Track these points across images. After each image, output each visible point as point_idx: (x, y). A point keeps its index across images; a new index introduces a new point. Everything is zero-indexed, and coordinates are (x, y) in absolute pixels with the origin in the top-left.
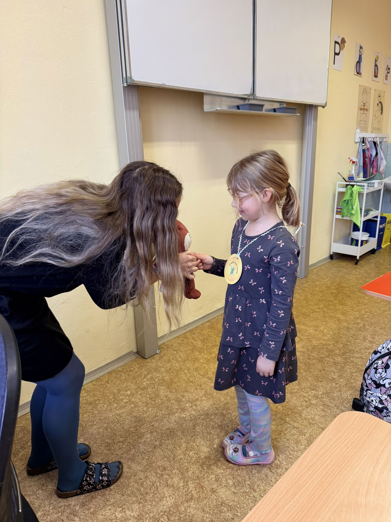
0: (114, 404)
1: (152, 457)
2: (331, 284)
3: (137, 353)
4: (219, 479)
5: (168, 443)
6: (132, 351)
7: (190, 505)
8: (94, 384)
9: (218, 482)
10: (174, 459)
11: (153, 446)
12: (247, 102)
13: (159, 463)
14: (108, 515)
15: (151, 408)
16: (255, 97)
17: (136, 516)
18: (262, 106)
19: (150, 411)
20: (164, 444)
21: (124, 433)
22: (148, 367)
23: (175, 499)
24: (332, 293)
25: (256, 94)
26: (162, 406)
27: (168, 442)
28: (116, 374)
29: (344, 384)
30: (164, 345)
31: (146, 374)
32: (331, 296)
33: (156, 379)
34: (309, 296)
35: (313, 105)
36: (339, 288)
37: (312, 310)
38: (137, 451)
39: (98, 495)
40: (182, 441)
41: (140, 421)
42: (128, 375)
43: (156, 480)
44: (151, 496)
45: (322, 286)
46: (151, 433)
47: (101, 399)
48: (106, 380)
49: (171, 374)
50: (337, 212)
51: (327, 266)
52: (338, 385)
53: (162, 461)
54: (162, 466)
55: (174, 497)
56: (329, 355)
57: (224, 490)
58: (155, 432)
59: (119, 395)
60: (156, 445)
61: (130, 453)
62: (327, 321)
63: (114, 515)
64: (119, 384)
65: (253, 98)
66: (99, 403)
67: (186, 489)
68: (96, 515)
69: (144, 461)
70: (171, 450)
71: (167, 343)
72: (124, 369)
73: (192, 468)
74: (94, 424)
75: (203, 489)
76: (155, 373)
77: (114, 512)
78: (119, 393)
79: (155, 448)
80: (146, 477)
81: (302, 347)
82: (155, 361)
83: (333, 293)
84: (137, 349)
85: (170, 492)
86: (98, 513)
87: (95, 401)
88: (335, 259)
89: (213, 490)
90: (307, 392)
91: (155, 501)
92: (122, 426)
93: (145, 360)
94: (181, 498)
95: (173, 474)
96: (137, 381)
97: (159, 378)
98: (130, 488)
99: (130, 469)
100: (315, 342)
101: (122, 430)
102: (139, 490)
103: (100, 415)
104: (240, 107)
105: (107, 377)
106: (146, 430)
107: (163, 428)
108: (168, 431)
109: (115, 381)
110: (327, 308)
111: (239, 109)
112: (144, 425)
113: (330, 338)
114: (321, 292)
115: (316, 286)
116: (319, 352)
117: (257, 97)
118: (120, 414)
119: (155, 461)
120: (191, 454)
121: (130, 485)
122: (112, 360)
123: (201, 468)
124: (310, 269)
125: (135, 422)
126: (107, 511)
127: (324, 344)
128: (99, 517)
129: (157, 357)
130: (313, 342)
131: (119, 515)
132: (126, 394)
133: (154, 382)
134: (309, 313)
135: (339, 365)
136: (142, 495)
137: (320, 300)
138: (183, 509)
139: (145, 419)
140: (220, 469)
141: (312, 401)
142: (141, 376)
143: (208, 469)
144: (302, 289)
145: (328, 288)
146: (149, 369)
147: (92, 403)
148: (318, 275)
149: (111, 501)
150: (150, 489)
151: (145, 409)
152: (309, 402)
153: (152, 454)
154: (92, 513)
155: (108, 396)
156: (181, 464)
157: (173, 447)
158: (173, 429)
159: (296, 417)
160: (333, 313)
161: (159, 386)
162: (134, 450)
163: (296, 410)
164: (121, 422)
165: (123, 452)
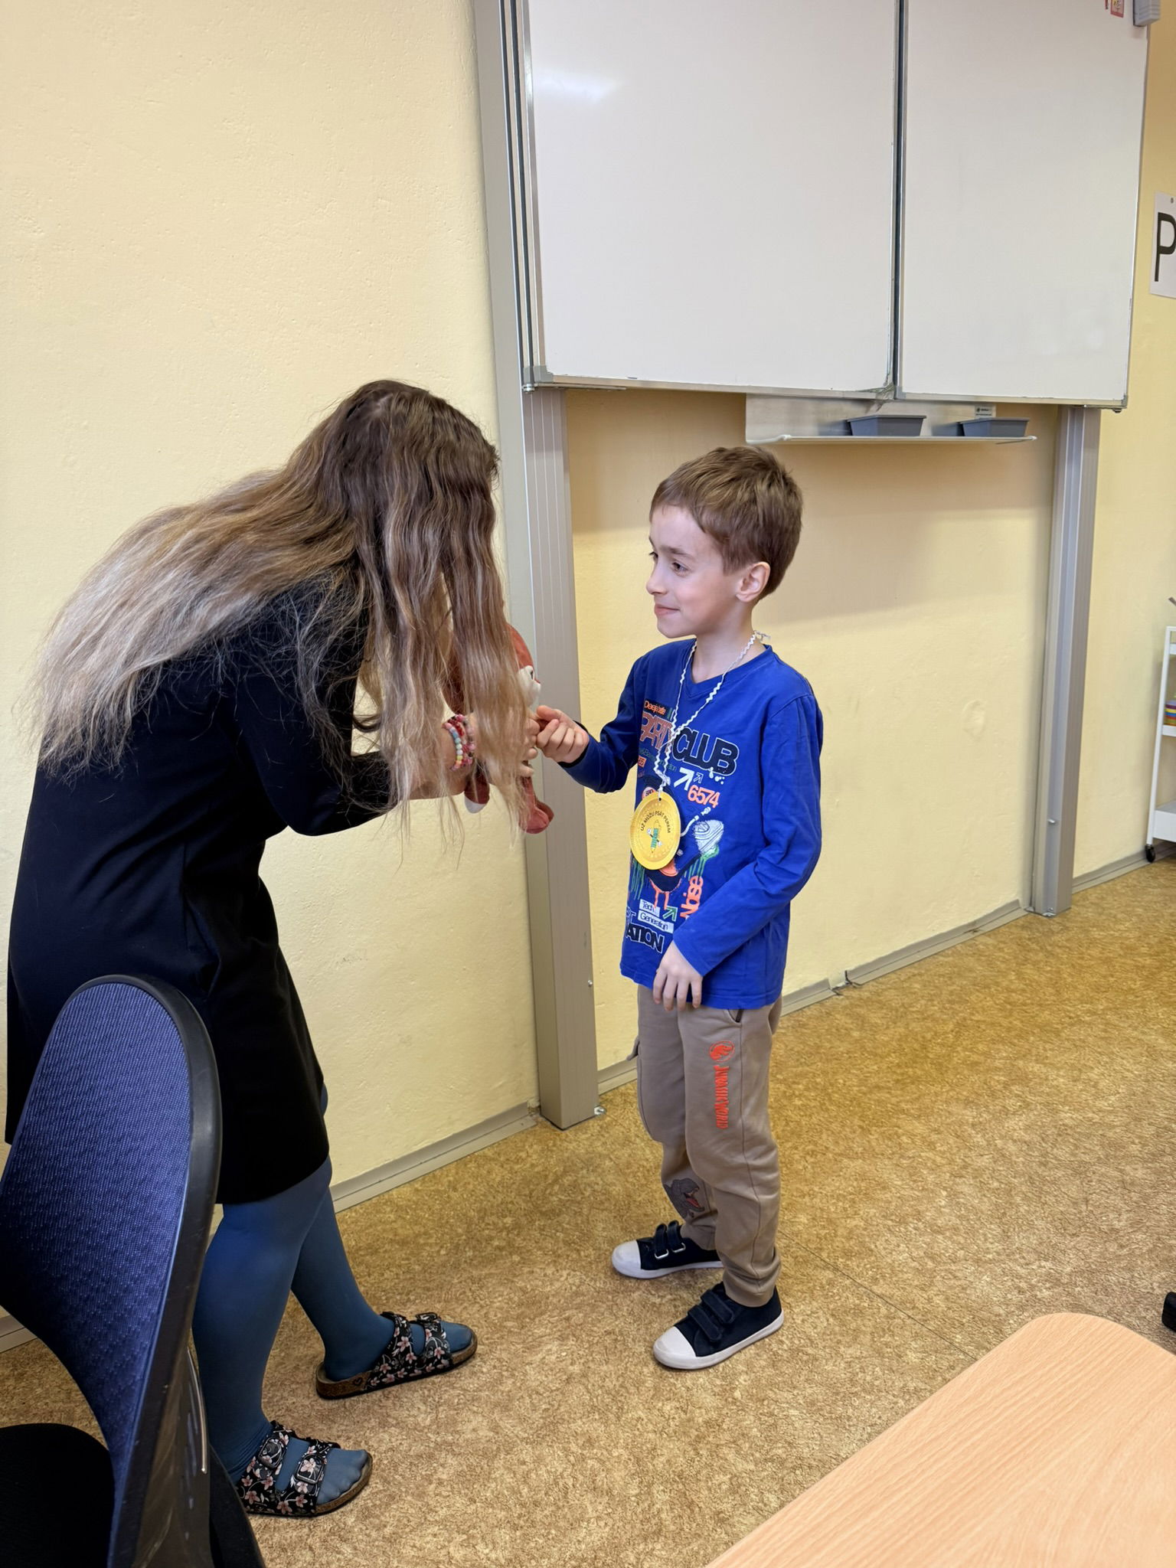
0: (467, 1249)
1: (559, 1405)
2: (1139, 939)
3: (540, 1109)
4: (739, 1487)
5: (605, 1372)
6: (526, 1103)
7: (653, 1549)
8: (417, 1190)
9: (737, 1496)
10: (619, 1418)
11: (564, 1377)
12: (874, 412)
13: (577, 1426)
14: (429, 1549)
15: (568, 1271)
16: (897, 396)
17: (503, 1561)
18: (919, 420)
19: (562, 1279)
20: (594, 1373)
21: (488, 1333)
22: (566, 1155)
23: (612, 1528)
24: (1139, 968)
25: (901, 388)
26: (597, 1266)
27: (605, 1368)
28: (479, 1166)
29: (1145, 1249)
30: (614, 1095)
31: (559, 1173)
32: (1136, 977)
33: (585, 1190)
34: (1066, 970)
35: (1081, 406)
36: (1164, 952)
37: (1070, 1018)
38: (518, 1384)
39: (406, 1491)
40: (645, 1370)
41: (533, 1303)
42: (511, 1171)
43: (565, 1470)
44: (546, 1512)
45: (1111, 944)
46: (563, 1338)
47: (432, 1231)
48: (450, 1182)
49: (630, 1180)
50: (1167, 716)
51: (1135, 882)
52: (1125, 1251)
53: (584, 1420)
54: (583, 1434)
55: (611, 1521)
56: (1107, 1156)
57: (753, 1520)
58: (571, 1337)
59: (483, 1225)
60: (571, 1375)
61: (500, 1387)
62: (1113, 1053)
63: (444, 1552)
64: (484, 1195)
65: (891, 397)
66: (426, 1244)
67: (646, 1505)
68: (398, 1546)
69: (536, 1415)
70: (613, 1392)
71: (623, 1088)
72: (499, 1154)
73: (667, 1448)
74: (409, 1300)
75: (692, 1511)
76: (585, 1171)
77: (446, 1544)
78: (482, 1218)
79: (568, 1381)
80: (539, 1460)
81: (1027, 1128)
82: (587, 1139)
83: (1143, 967)
84: (540, 1101)
85: (600, 1508)
86: (404, 1540)
87: (418, 1235)
88: (1159, 861)
89: (721, 1515)
90: (1027, 1264)
91: (557, 1528)
92: (482, 1313)
93: (559, 1131)
94: (628, 1527)
95: (613, 1461)
96: (533, 1190)
97: (596, 1187)
98: (493, 1485)
99: (497, 1433)
100: (1067, 1116)
101: (484, 1323)
102: (516, 1492)
103: (427, 1275)
104: (852, 424)
105: (453, 1171)
106: (548, 1331)
107: (595, 1329)
108: (608, 1340)
109: (474, 1186)
110: (1116, 1013)
111: (851, 434)
112: (544, 1317)
113: (1117, 1104)
114: (1107, 961)
115: (1093, 942)
116: (1077, 1147)
117: (905, 394)
118: (480, 1280)
119: (566, 1417)
120: (668, 1408)
121: (493, 1476)
122: (468, 1127)
123: (692, 1452)
124: (1075, 890)
125: (520, 1305)
126: (428, 1539)
127: (1094, 1123)
128: (404, 1551)
129: (594, 1126)
130: (1063, 1115)
131: (458, 1554)
132: (501, 1225)
133: (579, 1198)
134: (1059, 1027)
135: (1137, 1189)
136: (523, 1505)
137: (1097, 989)
138: (632, 1559)
139: (548, 1298)
140: (745, 1460)
141: (1041, 1291)
142: (546, 1176)
143: (712, 1456)
144: (1047, 951)
145: (1130, 950)
146: (568, 1158)
147: (408, 1243)
148: (1100, 910)
149: (440, 1512)
150: (546, 1494)
151: (549, 1272)
152: (1028, 1294)
153: (560, 1397)
154: (390, 1540)
155: (452, 1226)
156: (637, 1433)
157: (617, 1384)
158: (622, 1334)
159: (983, 1332)
160: (1136, 1029)
161: (594, 1211)
162: (510, 1382)
163: (985, 1314)
164: (482, 1302)
165: (481, 1383)
